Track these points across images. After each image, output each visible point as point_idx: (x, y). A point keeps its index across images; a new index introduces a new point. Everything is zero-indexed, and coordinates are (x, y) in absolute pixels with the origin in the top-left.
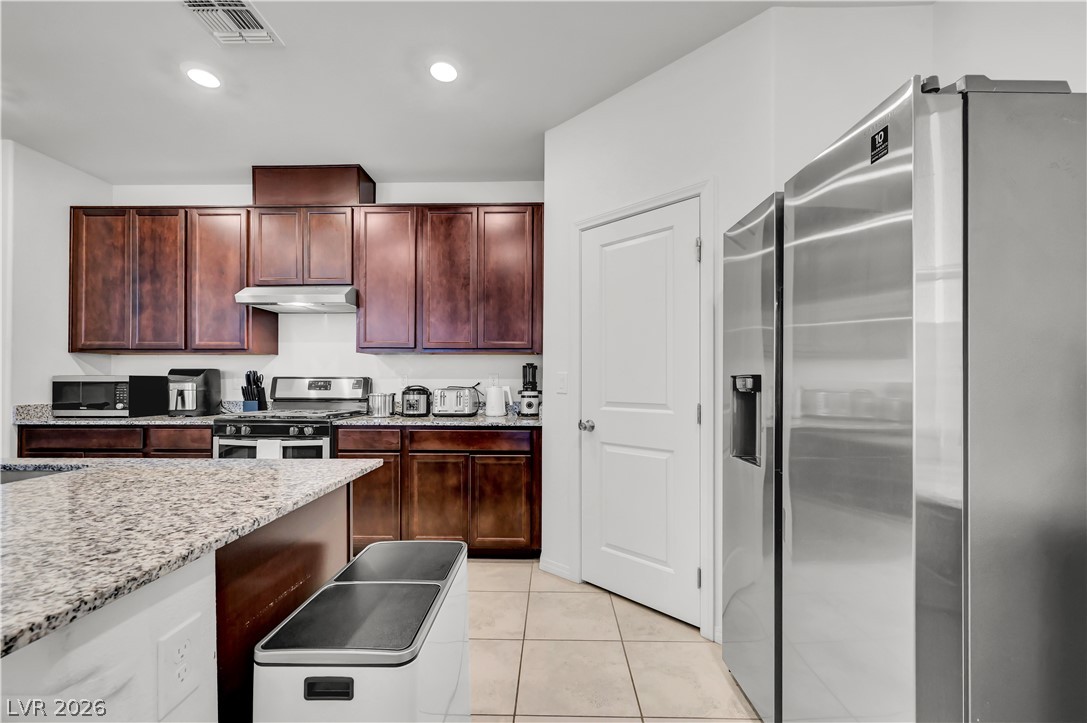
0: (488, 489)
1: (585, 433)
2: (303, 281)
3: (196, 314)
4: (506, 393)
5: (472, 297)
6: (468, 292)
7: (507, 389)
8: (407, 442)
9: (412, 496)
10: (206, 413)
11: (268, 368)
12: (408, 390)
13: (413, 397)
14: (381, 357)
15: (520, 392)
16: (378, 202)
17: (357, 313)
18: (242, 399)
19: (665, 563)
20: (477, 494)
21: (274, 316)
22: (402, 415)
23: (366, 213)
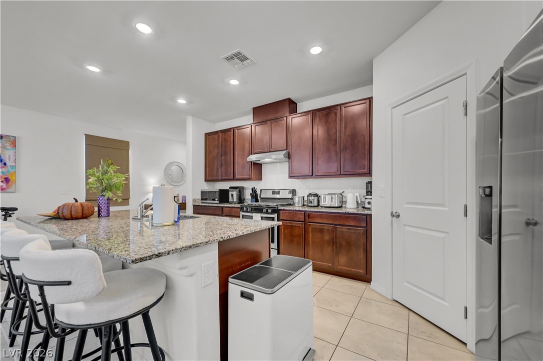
0: (344, 243)
1: (394, 218)
2: (269, 150)
3: (236, 166)
4: (357, 197)
5: (338, 150)
6: (336, 148)
7: (357, 194)
8: (307, 218)
9: (309, 242)
10: (239, 203)
11: (259, 186)
12: (310, 195)
13: (311, 198)
14: (300, 180)
15: (364, 196)
16: (298, 112)
17: (289, 162)
18: (250, 198)
19: (443, 299)
20: (338, 245)
21: (261, 165)
22: (307, 206)
23: (292, 118)
